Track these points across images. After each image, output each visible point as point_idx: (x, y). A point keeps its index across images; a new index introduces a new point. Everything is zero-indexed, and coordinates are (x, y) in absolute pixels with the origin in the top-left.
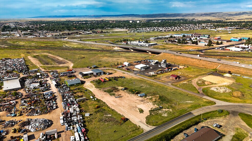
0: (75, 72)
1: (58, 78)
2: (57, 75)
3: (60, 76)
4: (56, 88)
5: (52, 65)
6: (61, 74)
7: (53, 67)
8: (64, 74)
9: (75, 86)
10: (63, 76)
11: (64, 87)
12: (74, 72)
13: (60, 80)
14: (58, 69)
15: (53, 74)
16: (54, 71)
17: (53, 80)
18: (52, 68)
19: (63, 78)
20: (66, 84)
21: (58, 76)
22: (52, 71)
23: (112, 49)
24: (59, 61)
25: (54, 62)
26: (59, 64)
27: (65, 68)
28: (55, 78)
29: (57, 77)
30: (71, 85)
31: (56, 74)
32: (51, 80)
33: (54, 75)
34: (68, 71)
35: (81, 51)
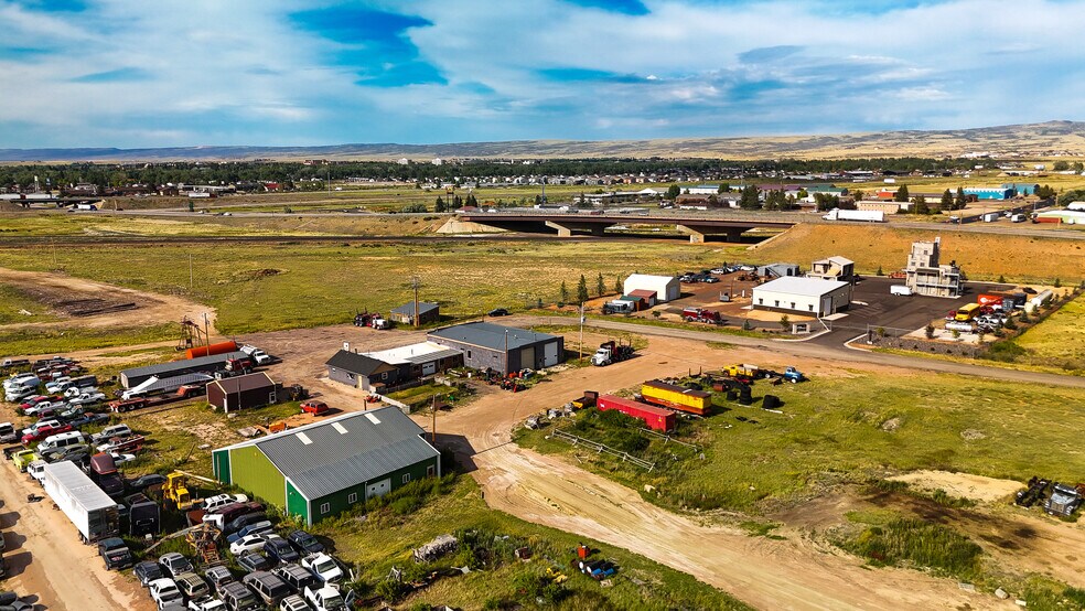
0: (273, 360)
1: (106, 421)
2: (78, 396)
3: (126, 407)
4: (112, 564)
5: (18, 326)
6: (134, 382)
7: (23, 335)
8: (167, 384)
9: (386, 502)
10: (163, 398)
11: (236, 548)
12: (266, 363)
13: (140, 445)
14: (76, 349)
15: (38, 389)
16: (41, 363)
17: (47, 457)
18: (19, 345)
19: (166, 421)
20: (241, 498)
21: (105, 410)
22: (22, 367)
23: (429, 231)
24: (73, 297)
25: (35, 304)
26: (78, 314)
27: (144, 341)
28: (65, 424)
29: (92, 414)
30: (340, 504)
31: (75, 384)
32: (17, 460)
33: (53, 399)
34: (196, 355)
35: (224, 244)
